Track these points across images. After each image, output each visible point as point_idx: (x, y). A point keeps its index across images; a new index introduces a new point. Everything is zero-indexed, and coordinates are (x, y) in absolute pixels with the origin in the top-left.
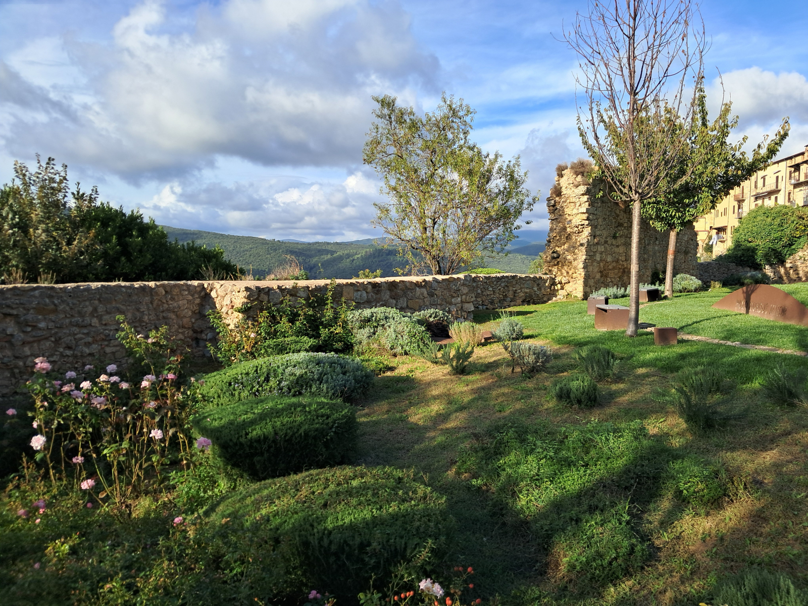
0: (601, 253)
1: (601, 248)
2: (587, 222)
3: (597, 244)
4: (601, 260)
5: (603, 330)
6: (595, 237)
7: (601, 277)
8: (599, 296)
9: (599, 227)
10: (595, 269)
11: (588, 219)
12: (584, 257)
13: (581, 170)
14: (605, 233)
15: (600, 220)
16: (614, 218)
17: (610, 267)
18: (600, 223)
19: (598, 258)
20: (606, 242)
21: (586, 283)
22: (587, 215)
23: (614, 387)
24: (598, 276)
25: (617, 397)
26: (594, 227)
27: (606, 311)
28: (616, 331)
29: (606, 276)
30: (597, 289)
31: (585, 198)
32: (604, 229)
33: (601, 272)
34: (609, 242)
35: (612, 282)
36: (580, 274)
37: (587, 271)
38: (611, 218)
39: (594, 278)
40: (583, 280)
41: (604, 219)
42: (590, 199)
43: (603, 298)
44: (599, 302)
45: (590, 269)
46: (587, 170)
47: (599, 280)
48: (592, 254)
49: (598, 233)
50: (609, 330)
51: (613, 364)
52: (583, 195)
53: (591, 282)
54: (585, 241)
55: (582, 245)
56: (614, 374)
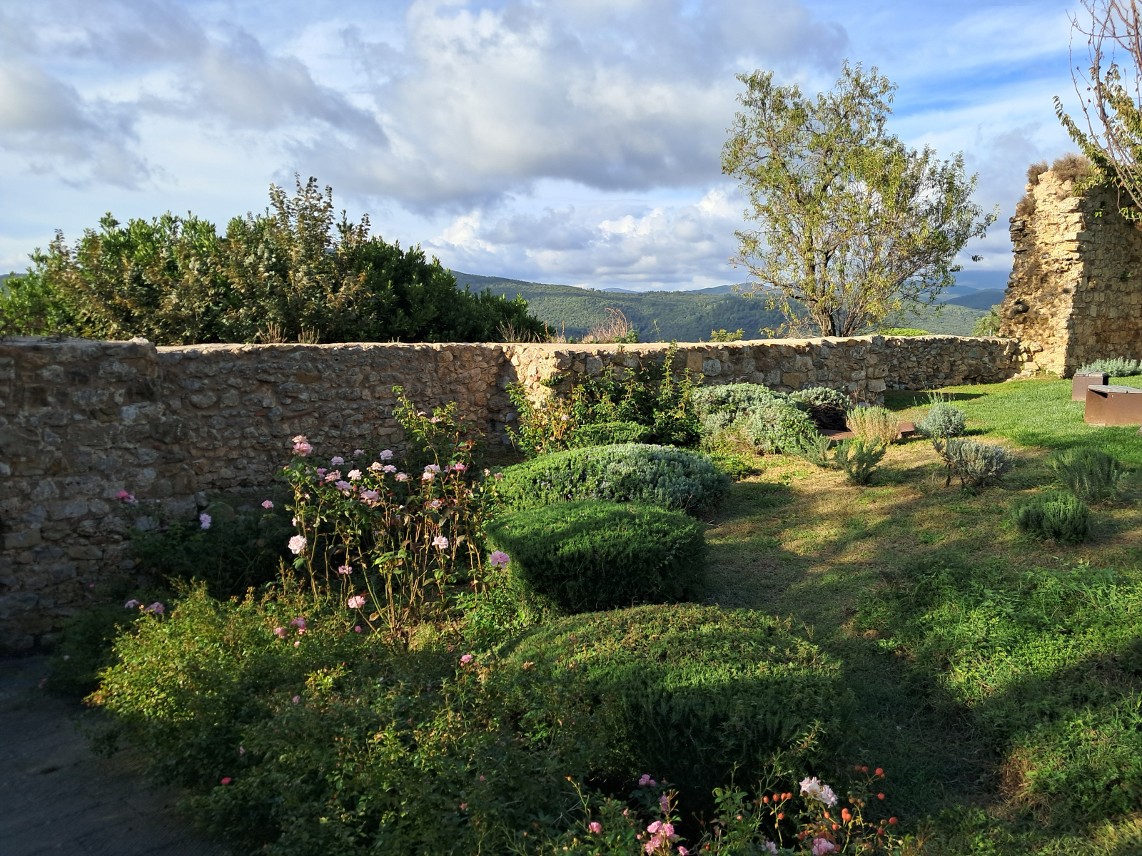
0: (1099, 305)
1: (1099, 297)
2: (1077, 256)
3: (1093, 289)
4: (1098, 316)
5: (1098, 424)
6: (1089, 279)
7: (1097, 342)
8: (1092, 372)
9: (1097, 262)
10: (1087, 330)
11: (1079, 250)
12: (1070, 311)
13: (1072, 171)
14: (1108, 273)
15: (1099, 252)
16: (1125, 249)
17: (1114, 327)
18: (1100, 257)
19: (1093, 311)
20: (1108, 287)
21: (1070, 352)
22: (1077, 244)
23: (1118, 515)
24: (1092, 340)
25: (1122, 530)
26: (1089, 263)
27: (1105, 395)
28: (1122, 426)
29: (1106, 341)
30: (1089, 361)
31: (1077, 216)
32: (1106, 266)
33: (1097, 334)
34: (1114, 287)
35: (1115, 350)
36: (1062, 338)
37: (1074, 333)
38: (1119, 248)
39: (1084, 344)
40: (1065, 346)
41: (1108, 250)
42: (1085, 218)
43: (1100, 375)
44: (1094, 381)
45: (1079, 329)
46: (1081, 172)
47: (1092, 348)
48: (1083, 305)
49: (1095, 273)
50: (1110, 425)
51: (1117, 479)
52: (1072, 211)
53: (1080, 350)
54: (1071, 286)
55: (1066, 291)
56: (1118, 494)
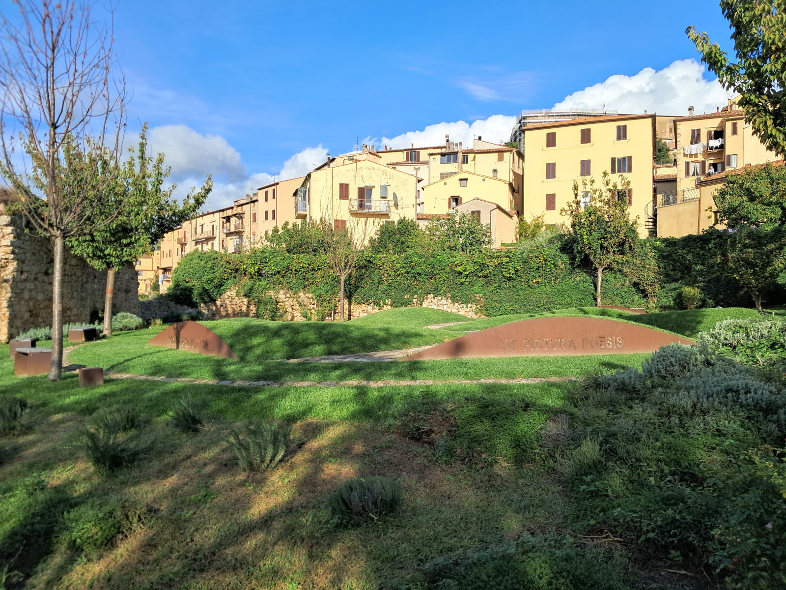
0: (31, 291)
1: (30, 285)
2: (12, 256)
3: (26, 280)
4: (30, 299)
5: (23, 376)
6: (22, 272)
7: (31, 316)
8: (25, 338)
9: (27, 262)
10: (23, 308)
11: (13, 252)
12: (9, 295)
13: (5, 198)
14: (35, 269)
15: (28, 255)
16: (46, 253)
17: (42, 306)
18: (29, 258)
19: (26, 295)
20: (36, 279)
21: (11, 325)
22: (11, 248)
23: (22, 440)
24: (27, 316)
25: (23, 450)
26: (21, 261)
27: (26, 354)
28: (39, 376)
29: (37, 316)
30: (25, 330)
31: (9, 229)
32: (34, 264)
33: (30, 311)
34: (40, 279)
35: (44, 322)
36: (4, 314)
37: (13, 311)
38: (41, 253)
39: (21, 318)
40: (7, 321)
41: (34, 254)
42: (16, 231)
43: (29, 340)
44: (23, 345)
45: (17, 308)
46: (10, 199)
47: (27, 320)
48: (19, 291)
49: (26, 269)
50: (30, 376)
51: (21, 415)
52: (6, 225)
53: (18, 323)
54: (10, 277)
55: (6, 281)
56: (22, 426)
